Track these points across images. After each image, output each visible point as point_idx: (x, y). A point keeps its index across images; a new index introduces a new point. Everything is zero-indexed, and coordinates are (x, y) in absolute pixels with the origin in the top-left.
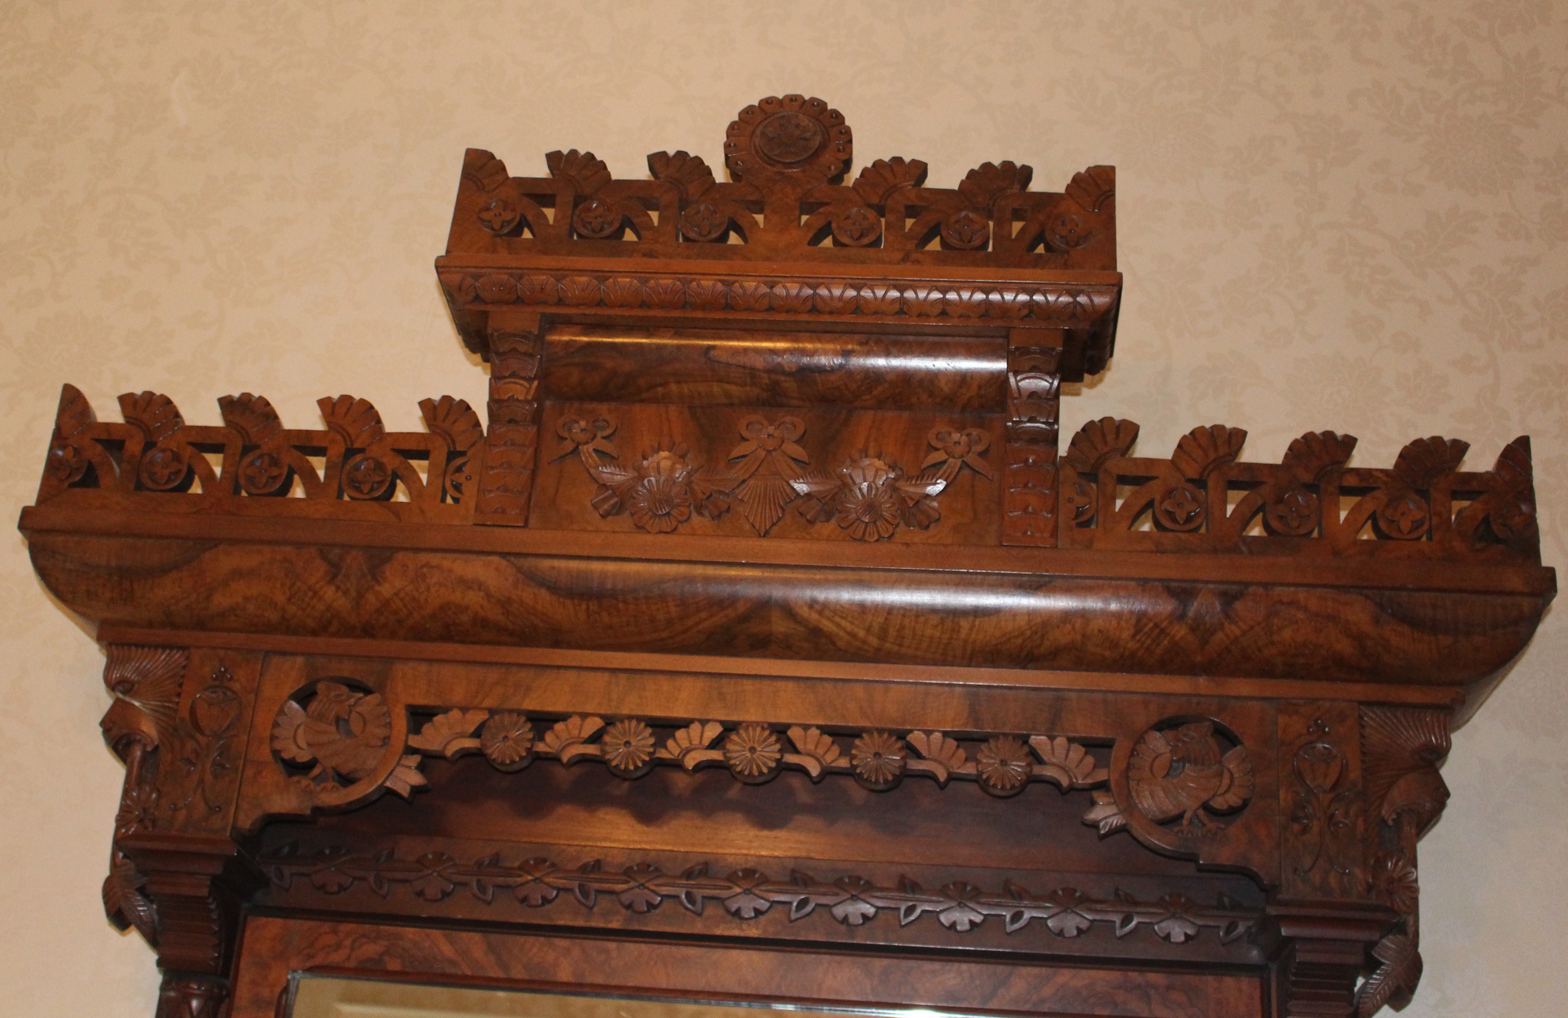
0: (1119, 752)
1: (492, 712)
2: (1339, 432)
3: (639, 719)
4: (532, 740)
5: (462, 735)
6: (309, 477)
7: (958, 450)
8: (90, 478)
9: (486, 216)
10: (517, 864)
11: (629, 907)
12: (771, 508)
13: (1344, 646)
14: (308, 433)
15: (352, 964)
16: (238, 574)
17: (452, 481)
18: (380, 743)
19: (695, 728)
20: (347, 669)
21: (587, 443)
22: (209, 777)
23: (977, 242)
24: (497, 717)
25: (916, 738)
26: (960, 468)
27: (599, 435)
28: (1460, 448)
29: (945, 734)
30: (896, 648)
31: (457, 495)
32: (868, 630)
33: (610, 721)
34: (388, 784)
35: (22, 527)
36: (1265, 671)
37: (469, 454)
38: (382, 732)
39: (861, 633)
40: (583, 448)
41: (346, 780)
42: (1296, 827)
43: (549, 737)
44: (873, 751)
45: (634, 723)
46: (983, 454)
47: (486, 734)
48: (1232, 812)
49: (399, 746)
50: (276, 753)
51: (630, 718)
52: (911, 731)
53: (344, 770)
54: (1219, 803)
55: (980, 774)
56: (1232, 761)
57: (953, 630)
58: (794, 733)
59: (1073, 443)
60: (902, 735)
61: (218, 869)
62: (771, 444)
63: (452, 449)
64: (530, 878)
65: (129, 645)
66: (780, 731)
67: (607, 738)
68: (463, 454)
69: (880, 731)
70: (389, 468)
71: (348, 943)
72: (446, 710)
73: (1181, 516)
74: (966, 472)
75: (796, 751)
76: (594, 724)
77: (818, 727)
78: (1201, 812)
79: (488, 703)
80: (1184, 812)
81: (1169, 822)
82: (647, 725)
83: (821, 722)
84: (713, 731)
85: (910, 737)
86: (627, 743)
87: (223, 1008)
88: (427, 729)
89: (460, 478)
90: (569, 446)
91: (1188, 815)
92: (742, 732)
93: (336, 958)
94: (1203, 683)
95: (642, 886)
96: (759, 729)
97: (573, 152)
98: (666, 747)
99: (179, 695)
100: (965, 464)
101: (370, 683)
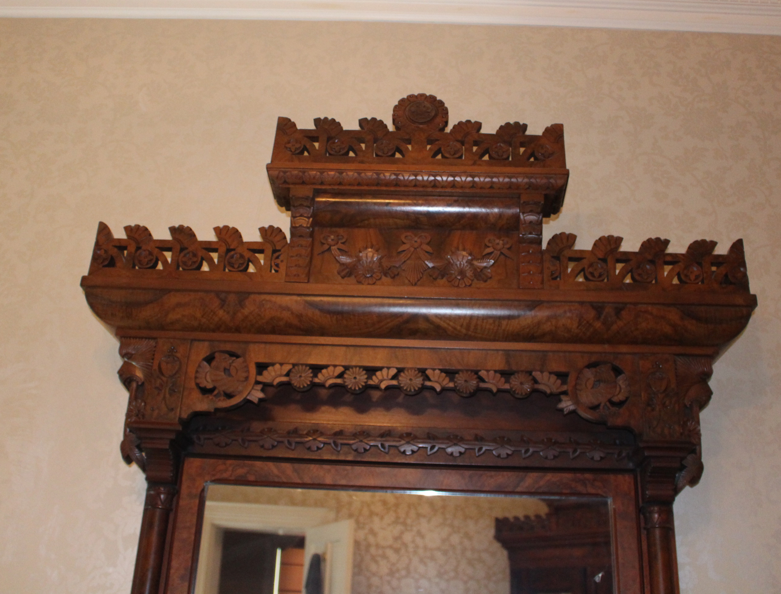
0: (571, 379)
1: (294, 365)
2: (662, 238)
3: (360, 367)
4: (312, 377)
5: (281, 376)
6: (210, 261)
7: (499, 247)
8: (112, 263)
9: (289, 146)
10: (305, 432)
11: (356, 450)
12: (417, 273)
13: (668, 329)
14: (210, 243)
15: (233, 478)
16: (179, 305)
17: (275, 263)
18: (244, 379)
19: (385, 371)
20: (228, 347)
21: (334, 245)
22: (167, 396)
23: (505, 157)
24: (296, 367)
25: (483, 373)
26: (500, 256)
27: (340, 242)
28: (713, 244)
29: (496, 371)
30: (473, 334)
31: (277, 269)
32: (462, 326)
33: (347, 368)
34: (248, 398)
35: (82, 285)
36: (634, 342)
37: (282, 250)
38: (245, 375)
39: (459, 328)
40: (333, 248)
41: (229, 396)
42: (649, 408)
43: (320, 376)
45: (358, 368)
46: (509, 249)
47: (291, 374)
48: (621, 404)
49: (252, 381)
50: (197, 385)
51: (356, 367)
52: (480, 371)
53: (228, 392)
54: (615, 399)
55: (511, 388)
56: (621, 381)
57: (499, 326)
58: (429, 372)
59: (549, 243)
60: (476, 372)
61: (173, 436)
62: (416, 245)
63: (274, 249)
64: (311, 438)
65: (130, 337)
66: (422, 371)
67: (345, 376)
68: (279, 251)
69: (467, 371)
70: (246, 257)
71: (231, 469)
72: (273, 364)
73: (596, 274)
74: (502, 257)
75: (429, 380)
76: (340, 370)
77: (439, 369)
78: (608, 404)
79: (293, 361)
80: (601, 403)
81: (595, 408)
82: (364, 370)
83: (441, 367)
84: (393, 372)
85: (480, 373)
86: (355, 378)
87: (175, 499)
88: (265, 373)
89: (278, 261)
90: (326, 247)
91: (602, 405)
92: (406, 372)
93: (225, 475)
94: (606, 347)
95: (361, 441)
96: (413, 371)
97: (326, 118)
98: (372, 379)
99: (153, 359)
100: (502, 253)
101: (239, 352)
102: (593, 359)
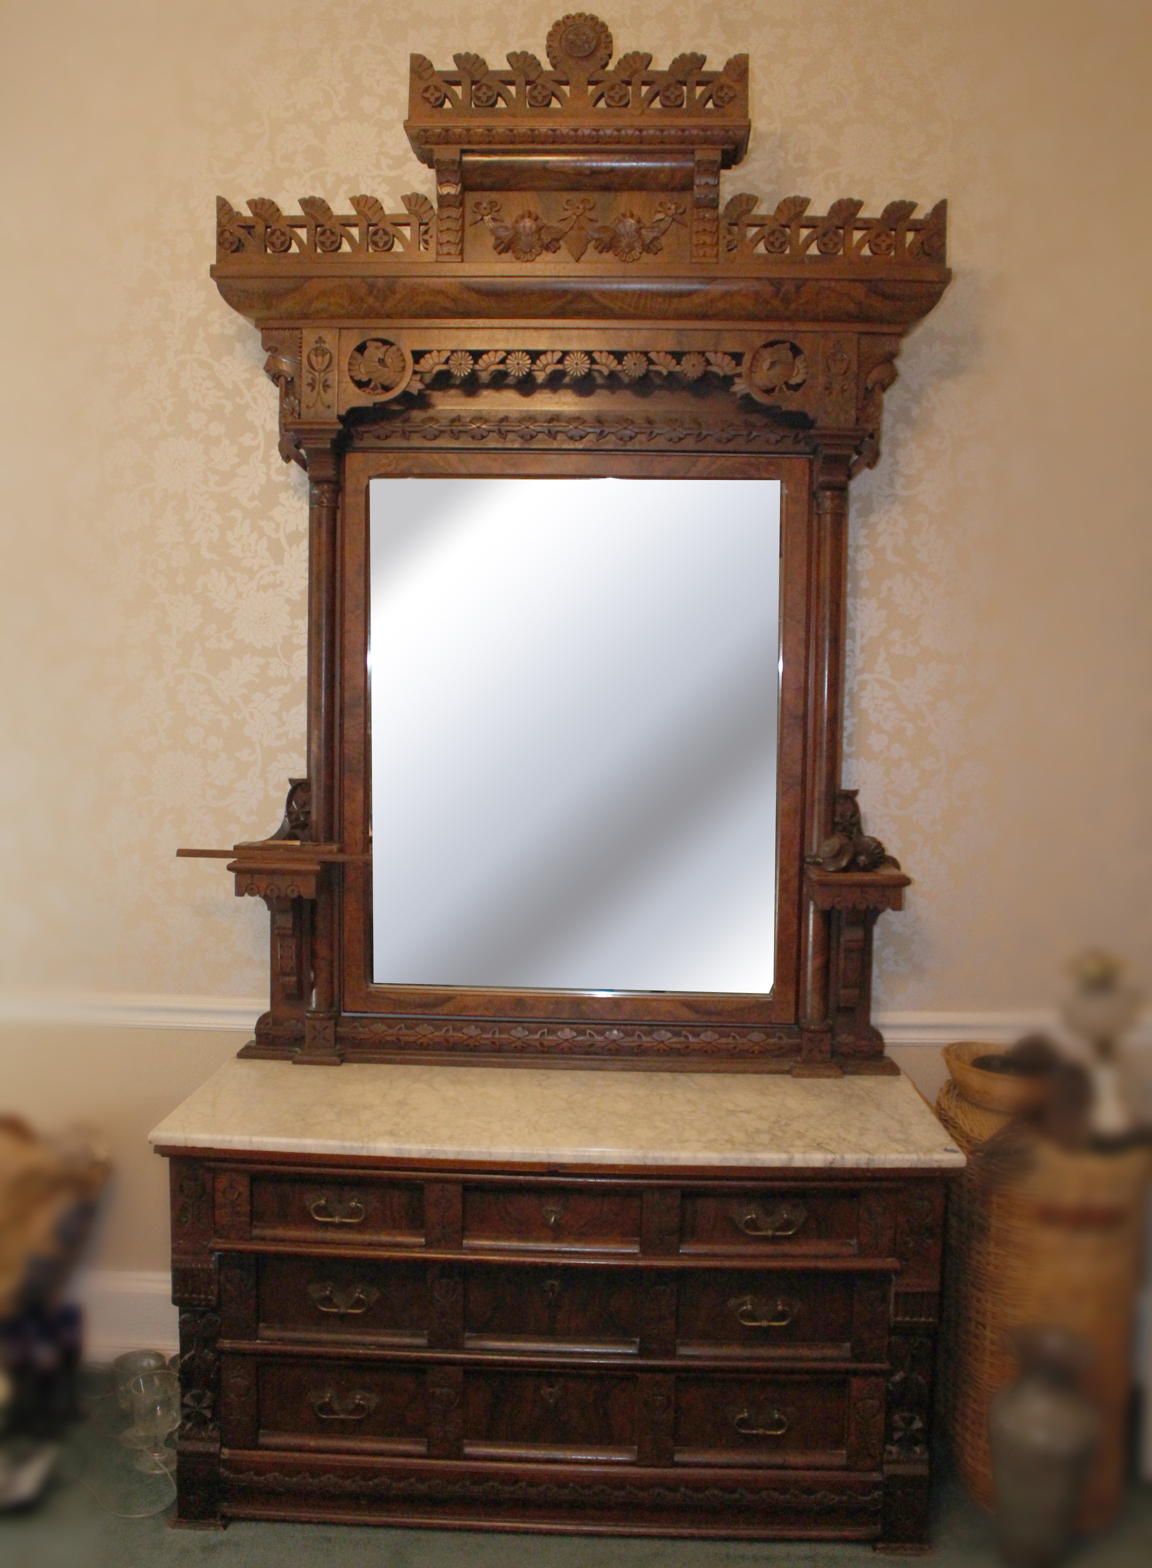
0: (747, 359)
1: (452, 352)
2: (855, 199)
3: (523, 351)
4: (473, 365)
5: (439, 364)
6: (351, 239)
7: (670, 212)
8: (239, 247)
9: (427, 95)
10: (468, 420)
11: (522, 437)
13: (851, 307)
14: (347, 217)
15: (397, 472)
16: (323, 293)
17: (423, 238)
18: (401, 370)
19: (549, 355)
20: (381, 335)
21: (488, 215)
22: (322, 392)
23: (679, 102)
24: (455, 354)
25: (653, 355)
27: (493, 209)
28: (912, 206)
29: (667, 353)
30: (642, 313)
31: (426, 246)
32: (629, 305)
33: (509, 353)
34: (407, 390)
35: (212, 275)
36: (815, 319)
37: (430, 222)
38: (402, 365)
39: (626, 307)
40: (486, 218)
41: (386, 389)
42: (826, 393)
43: (480, 362)
44: (633, 362)
45: (520, 353)
46: (682, 214)
47: (451, 362)
48: (798, 387)
49: (410, 370)
50: (352, 378)
51: (518, 351)
52: (649, 352)
53: (386, 383)
54: (792, 382)
55: (683, 371)
56: (800, 363)
58: (596, 356)
59: (727, 208)
60: (646, 354)
61: (333, 436)
62: (578, 212)
63: (421, 220)
64: (474, 426)
65: (272, 329)
66: (589, 354)
67: (508, 361)
68: (427, 223)
69: (636, 352)
70: (391, 234)
71: (394, 462)
72: (430, 352)
73: (777, 243)
75: (597, 363)
76: (501, 355)
77: (607, 351)
78: (784, 387)
79: (450, 347)
80: (776, 386)
81: (769, 391)
82: (527, 354)
83: (608, 349)
84: (558, 355)
85: (650, 355)
86: (518, 364)
87: (340, 496)
88: (422, 361)
89: (426, 236)
90: (478, 216)
91: (777, 388)
92: (571, 355)
93: (389, 469)
94: (787, 326)
95: (527, 427)
96: (579, 354)
97: (467, 54)
98: (536, 364)
99: (301, 352)
100: (674, 220)
101: (392, 340)
102: (772, 337)
